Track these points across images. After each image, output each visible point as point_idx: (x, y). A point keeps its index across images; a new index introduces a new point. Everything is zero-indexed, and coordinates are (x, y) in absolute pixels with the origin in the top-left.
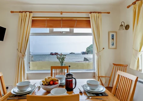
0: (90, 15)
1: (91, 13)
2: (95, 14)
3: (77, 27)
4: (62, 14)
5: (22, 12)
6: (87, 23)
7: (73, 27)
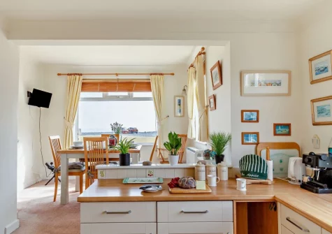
3: (136, 91)
4: (117, 76)
5: (71, 75)
6: (146, 86)
7: (131, 91)
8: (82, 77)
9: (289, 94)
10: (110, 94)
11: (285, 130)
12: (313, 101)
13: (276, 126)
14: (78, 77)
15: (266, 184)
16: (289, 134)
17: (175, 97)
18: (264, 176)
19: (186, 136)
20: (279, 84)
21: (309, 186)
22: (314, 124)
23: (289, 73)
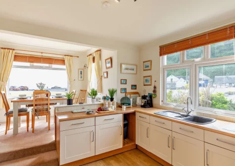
0: (65, 57)
1: (65, 55)
2: (69, 57)
3: (55, 63)
4: (42, 54)
5: (5, 49)
6: (62, 62)
7: (51, 64)
8: (14, 52)
9: (136, 74)
10: (35, 64)
11: (135, 87)
12: (144, 77)
13: (132, 86)
14: (11, 51)
15: (130, 107)
16: (136, 89)
17: (79, 69)
18: (129, 104)
19: (86, 90)
20: (133, 70)
21: (143, 106)
22: (144, 85)
23: (136, 66)
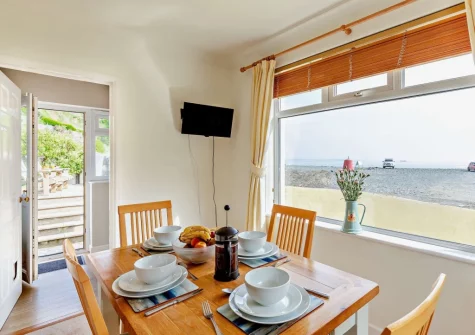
4: (349, 31)
